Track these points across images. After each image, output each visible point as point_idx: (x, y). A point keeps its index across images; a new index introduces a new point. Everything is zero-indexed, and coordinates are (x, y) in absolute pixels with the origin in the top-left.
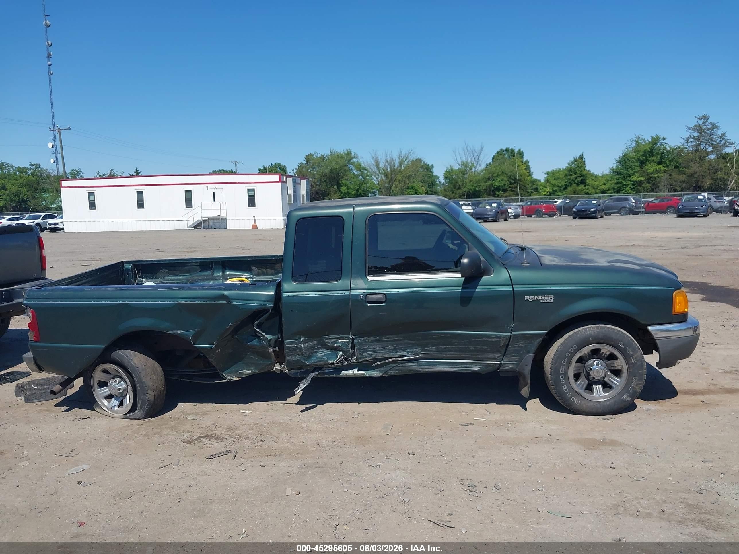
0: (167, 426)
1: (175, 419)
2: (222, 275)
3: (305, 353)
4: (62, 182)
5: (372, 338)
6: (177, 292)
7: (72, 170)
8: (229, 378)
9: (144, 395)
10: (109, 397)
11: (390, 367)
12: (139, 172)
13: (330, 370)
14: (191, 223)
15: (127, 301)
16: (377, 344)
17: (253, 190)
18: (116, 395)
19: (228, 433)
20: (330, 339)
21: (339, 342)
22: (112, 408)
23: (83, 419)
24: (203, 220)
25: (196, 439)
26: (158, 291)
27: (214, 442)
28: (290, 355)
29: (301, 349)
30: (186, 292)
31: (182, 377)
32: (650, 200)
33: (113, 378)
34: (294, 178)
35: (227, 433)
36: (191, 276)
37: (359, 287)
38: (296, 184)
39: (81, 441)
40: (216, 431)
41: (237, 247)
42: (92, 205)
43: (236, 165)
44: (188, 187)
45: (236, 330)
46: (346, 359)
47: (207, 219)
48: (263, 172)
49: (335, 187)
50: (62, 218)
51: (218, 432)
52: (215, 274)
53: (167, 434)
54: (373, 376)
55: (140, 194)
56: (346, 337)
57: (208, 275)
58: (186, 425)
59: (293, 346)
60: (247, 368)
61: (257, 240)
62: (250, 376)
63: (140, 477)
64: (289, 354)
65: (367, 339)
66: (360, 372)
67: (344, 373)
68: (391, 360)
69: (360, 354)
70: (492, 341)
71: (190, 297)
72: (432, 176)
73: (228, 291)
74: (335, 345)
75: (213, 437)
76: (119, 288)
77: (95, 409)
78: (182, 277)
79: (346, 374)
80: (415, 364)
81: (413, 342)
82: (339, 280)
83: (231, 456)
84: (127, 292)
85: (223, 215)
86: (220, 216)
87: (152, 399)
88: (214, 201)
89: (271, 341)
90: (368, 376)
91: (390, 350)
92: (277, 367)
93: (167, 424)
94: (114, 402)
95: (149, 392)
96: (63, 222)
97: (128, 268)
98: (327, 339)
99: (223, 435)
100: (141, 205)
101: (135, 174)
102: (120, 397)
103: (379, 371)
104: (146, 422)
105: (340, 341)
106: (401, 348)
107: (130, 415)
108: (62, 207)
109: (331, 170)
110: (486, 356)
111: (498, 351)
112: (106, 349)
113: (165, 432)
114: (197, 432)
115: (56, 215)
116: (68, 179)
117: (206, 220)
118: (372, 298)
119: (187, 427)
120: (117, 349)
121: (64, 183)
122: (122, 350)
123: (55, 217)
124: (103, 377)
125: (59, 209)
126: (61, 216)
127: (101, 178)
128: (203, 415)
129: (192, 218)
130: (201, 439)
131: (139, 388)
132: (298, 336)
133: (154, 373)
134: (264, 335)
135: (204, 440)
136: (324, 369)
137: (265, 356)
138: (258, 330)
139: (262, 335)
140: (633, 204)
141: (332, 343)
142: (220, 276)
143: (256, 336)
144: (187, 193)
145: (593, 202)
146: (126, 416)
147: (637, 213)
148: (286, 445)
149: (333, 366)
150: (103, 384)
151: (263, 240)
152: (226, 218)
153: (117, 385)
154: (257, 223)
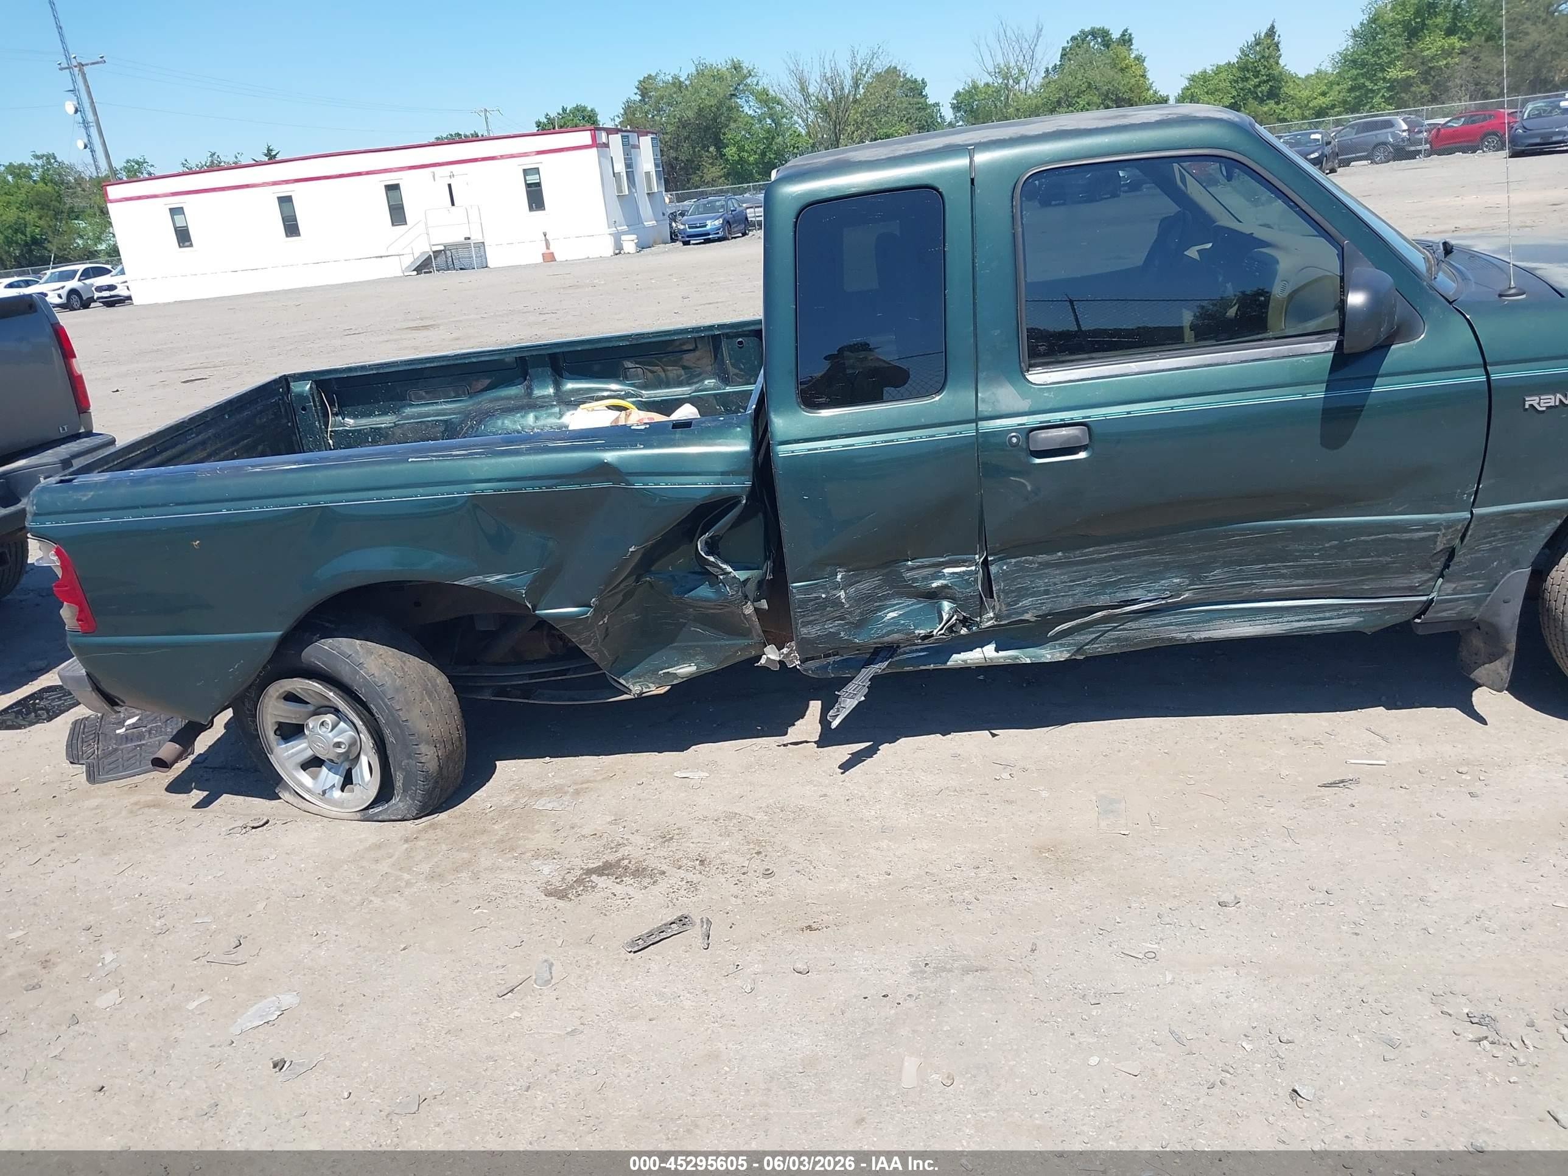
0: (485, 838)
1: (504, 812)
2: (556, 394)
3: (850, 613)
4: (109, 189)
5: (1043, 558)
6: (464, 462)
7: (128, 162)
8: (636, 689)
9: (409, 757)
10: (313, 763)
11: (1093, 633)
12: (273, 153)
13: (917, 651)
14: (408, 261)
15: (324, 501)
16: (1058, 572)
17: (537, 171)
18: (332, 761)
19: (663, 852)
20: (919, 567)
21: (943, 576)
22: (324, 792)
23: (253, 828)
24: (434, 252)
25: (579, 881)
26: (409, 465)
27: (628, 887)
28: (809, 623)
29: (837, 603)
30: (493, 461)
31: (502, 691)
32: (1442, 121)
33: (316, 713)
34: (625, 134)
35: (662, 854)
36: (471, 402)
37: (1004, 408)
38: (629, 148)
39: (260, 906)
40: (630, 848)
41: (525, 309)
42: (183, 237)
43: (486, 118)
44: (391, 179)
45: (648, 561)
46: (964, 622)
47: (442, 248)
48: (546, 128)
49: (712, 149)
50: (122, 272)
51: (635, 850)
52: (538, 392)
53: (493, 869)
54: (1043, 660)
55: (285, 202)
56: (965, 561)
57: (516, 397)
58: (538, 832)
59: (816, 598)
60: (685, 659)
61: (564, 288)
62: (691, 682)
63: (449, 1032)
64: (805, 619)
65: (1026, 561)
66: (1002, 654)
67: (958, 659)
68: (1099, 614)
69: (1008, 605)
70: (1411, 540)
71: (501, 476)
72: (924, 107)
73: (613, 450)
74: (934, 585)
75: (626, 868)
76: (295, 463)
77: (280, 795)
78: (449, 406)
79: (965, 661)
80: (1168, 619)
81: (1167, 558)
82: (939, 391)
83: (695, 933)
84: (320, 475)
85: (476, 237)
86: (469, 238)
87: (432, 766)
88: (453, 204)
89: (748, 585)
90: (1028, 661)
91: (1095, 585)
92: (771, 654)
93: (484, 831)
94: (329, 777)
95: (423, 748)
96: (126, 282)
97: (303, 392)
98: (912, 569)
99: (652, 862)
100: (292, 228)
101: (266, 159)
102: (342, 763)
103: (1061, 645)
104: (425, 830)
105: (947, 571)
106: (1128, 580)
107: (377, 810)
108: (117, 247)
109: (700, 110)
110: (1387, 583)
111: (1425, 567)
112: (283, 643)
113: (485, 860)
114: (579, 857)
115: (109, 267)
116: (121, 182)
117: (441, 251)
118: (1046, 439)
119: (542, 838)
120: (315, 638)
121: (113, 192)
122: (330, 640)
123: (107, 272)
124: (289, 713)
125: (114, 253)
126: (119, 268)
127: (191, 172)
128: (577, 793)
129: (408, 250)
130: (594, 877)
131: (392, 739)
132: (828, 569)
133: (430, 695)
134: (729, 569)
135: (601, 881)
136: (902, 650)
137: (732, 627)
138: (712, 559)
139: (723, 570)
140: (1405, 134)
141: (925, 578)
142: (549, 396)
143: (705, 574)
144: (391, 193)
145: (1313, 136)
146: (366, 814)
147: (1412, 155)
148: (843, 886)
149: (926, 641)
150: (290, 732)
151: (578, 287)
152: (483, 243)
153: (330, 735)
154: (552, 249)
